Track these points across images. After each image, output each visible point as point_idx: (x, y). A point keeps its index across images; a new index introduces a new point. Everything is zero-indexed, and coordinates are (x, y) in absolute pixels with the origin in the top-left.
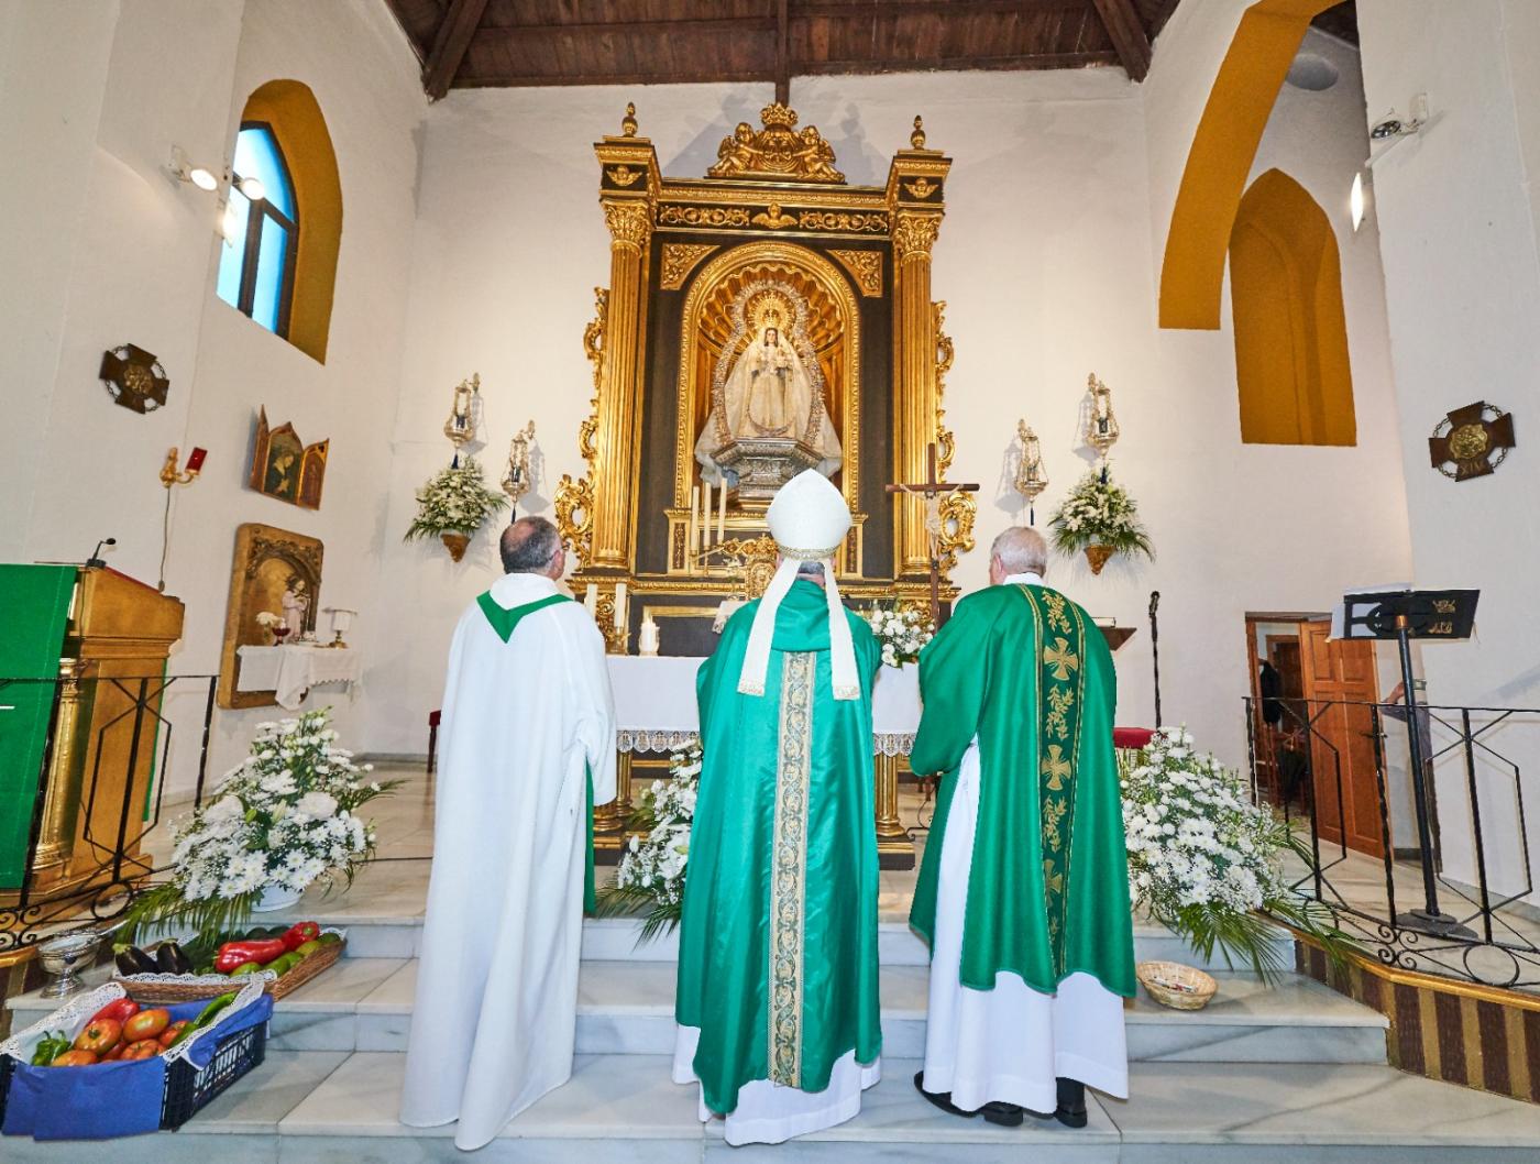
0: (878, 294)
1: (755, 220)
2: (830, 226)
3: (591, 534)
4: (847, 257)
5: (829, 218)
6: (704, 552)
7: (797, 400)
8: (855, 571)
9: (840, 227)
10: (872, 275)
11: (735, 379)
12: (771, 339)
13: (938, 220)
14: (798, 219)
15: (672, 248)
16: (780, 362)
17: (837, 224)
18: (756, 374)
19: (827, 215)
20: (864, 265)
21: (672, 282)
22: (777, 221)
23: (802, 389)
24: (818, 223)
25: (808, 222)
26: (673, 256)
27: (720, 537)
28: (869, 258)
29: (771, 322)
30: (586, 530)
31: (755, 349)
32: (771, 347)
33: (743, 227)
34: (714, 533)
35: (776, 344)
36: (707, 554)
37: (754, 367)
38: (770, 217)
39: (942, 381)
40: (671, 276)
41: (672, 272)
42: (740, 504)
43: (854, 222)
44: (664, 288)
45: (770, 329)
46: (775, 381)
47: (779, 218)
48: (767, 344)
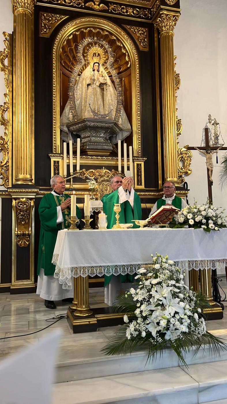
0: (146, 50)
1: (87, 5)
2: (123, 12)
3: (8, 166)
4: (133, 29)
5: (123, 8)
6: (71, 176)
7: (109, 100)
8: (141, 185)
9: (128, 13)
10: (144, 40)
11: (78, 88)
12: (96, 68)
13: (178, 16)
14: (108, 7)
15: (45, 15)
16: (102, 80)
17: (127, 12)
18: (88, 85)
19: (122, 7)
20: (140, 34)
21: (45, 33)
22: (98, 7)
23: (111, 94)
24: (118, 10)
25: (113, 9)
26: (45, 19)
27: (78, 168)
28: (143, 31)
29: (96, 60)
30: (6, 164)
31: (88, 72)
32: (96, 72)
33: (81, 8)
34: (75, 166)
35: (98, 71)
36: (72, 177)
37: (88, 82)
38: (95, 4)
39: (176, 95)
40: (45, 30)
41: (45, 28)
42: (87, 152)
43: (135, 12)
44: (41, 36)
45: (96, 63)
46: (98, 90)
47: (99, 5)
48: (94, 70)
